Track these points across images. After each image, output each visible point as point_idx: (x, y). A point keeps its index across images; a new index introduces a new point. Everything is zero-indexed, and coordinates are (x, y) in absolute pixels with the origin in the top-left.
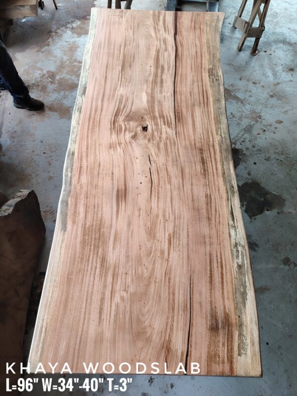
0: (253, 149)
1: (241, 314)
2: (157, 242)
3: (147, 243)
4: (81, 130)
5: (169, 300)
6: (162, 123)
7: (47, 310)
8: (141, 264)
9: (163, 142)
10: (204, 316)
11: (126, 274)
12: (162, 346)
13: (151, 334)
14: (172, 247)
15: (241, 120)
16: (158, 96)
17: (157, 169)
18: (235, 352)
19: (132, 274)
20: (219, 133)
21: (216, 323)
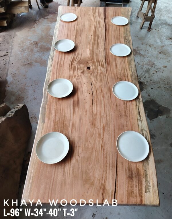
0: (150, 82)
1: (146, 169)
2: (96, 129)
3: (91, 130)
4: (53, 69)
5: (104, 161)
6: (98, 65)
7: (33, 167)
8: (87, 141)
9: (99, 75)
10: (125, 170)
11: (79, 146)
12: (100, 187)
13: (94, 180)
14: (105, 132)
15: (143, 66)
16: (96, 51)
17: (96, 89)
18: (143, 191)
19: (82, 146)
20: (131, 70)
21: (132, 174)
